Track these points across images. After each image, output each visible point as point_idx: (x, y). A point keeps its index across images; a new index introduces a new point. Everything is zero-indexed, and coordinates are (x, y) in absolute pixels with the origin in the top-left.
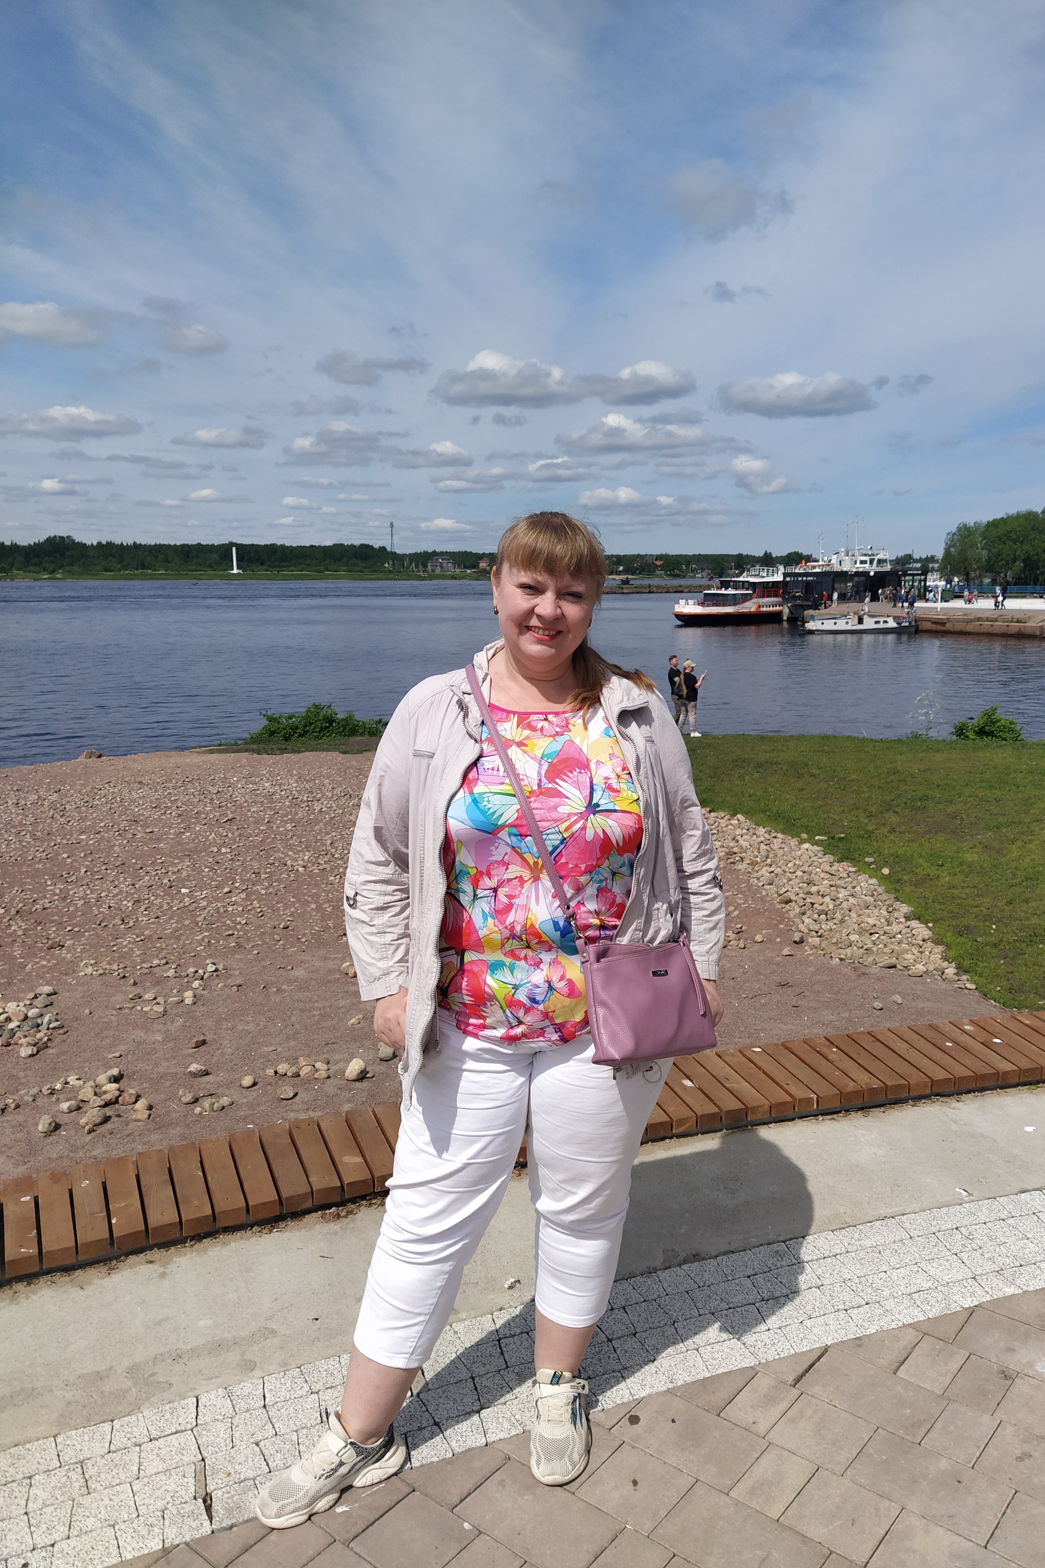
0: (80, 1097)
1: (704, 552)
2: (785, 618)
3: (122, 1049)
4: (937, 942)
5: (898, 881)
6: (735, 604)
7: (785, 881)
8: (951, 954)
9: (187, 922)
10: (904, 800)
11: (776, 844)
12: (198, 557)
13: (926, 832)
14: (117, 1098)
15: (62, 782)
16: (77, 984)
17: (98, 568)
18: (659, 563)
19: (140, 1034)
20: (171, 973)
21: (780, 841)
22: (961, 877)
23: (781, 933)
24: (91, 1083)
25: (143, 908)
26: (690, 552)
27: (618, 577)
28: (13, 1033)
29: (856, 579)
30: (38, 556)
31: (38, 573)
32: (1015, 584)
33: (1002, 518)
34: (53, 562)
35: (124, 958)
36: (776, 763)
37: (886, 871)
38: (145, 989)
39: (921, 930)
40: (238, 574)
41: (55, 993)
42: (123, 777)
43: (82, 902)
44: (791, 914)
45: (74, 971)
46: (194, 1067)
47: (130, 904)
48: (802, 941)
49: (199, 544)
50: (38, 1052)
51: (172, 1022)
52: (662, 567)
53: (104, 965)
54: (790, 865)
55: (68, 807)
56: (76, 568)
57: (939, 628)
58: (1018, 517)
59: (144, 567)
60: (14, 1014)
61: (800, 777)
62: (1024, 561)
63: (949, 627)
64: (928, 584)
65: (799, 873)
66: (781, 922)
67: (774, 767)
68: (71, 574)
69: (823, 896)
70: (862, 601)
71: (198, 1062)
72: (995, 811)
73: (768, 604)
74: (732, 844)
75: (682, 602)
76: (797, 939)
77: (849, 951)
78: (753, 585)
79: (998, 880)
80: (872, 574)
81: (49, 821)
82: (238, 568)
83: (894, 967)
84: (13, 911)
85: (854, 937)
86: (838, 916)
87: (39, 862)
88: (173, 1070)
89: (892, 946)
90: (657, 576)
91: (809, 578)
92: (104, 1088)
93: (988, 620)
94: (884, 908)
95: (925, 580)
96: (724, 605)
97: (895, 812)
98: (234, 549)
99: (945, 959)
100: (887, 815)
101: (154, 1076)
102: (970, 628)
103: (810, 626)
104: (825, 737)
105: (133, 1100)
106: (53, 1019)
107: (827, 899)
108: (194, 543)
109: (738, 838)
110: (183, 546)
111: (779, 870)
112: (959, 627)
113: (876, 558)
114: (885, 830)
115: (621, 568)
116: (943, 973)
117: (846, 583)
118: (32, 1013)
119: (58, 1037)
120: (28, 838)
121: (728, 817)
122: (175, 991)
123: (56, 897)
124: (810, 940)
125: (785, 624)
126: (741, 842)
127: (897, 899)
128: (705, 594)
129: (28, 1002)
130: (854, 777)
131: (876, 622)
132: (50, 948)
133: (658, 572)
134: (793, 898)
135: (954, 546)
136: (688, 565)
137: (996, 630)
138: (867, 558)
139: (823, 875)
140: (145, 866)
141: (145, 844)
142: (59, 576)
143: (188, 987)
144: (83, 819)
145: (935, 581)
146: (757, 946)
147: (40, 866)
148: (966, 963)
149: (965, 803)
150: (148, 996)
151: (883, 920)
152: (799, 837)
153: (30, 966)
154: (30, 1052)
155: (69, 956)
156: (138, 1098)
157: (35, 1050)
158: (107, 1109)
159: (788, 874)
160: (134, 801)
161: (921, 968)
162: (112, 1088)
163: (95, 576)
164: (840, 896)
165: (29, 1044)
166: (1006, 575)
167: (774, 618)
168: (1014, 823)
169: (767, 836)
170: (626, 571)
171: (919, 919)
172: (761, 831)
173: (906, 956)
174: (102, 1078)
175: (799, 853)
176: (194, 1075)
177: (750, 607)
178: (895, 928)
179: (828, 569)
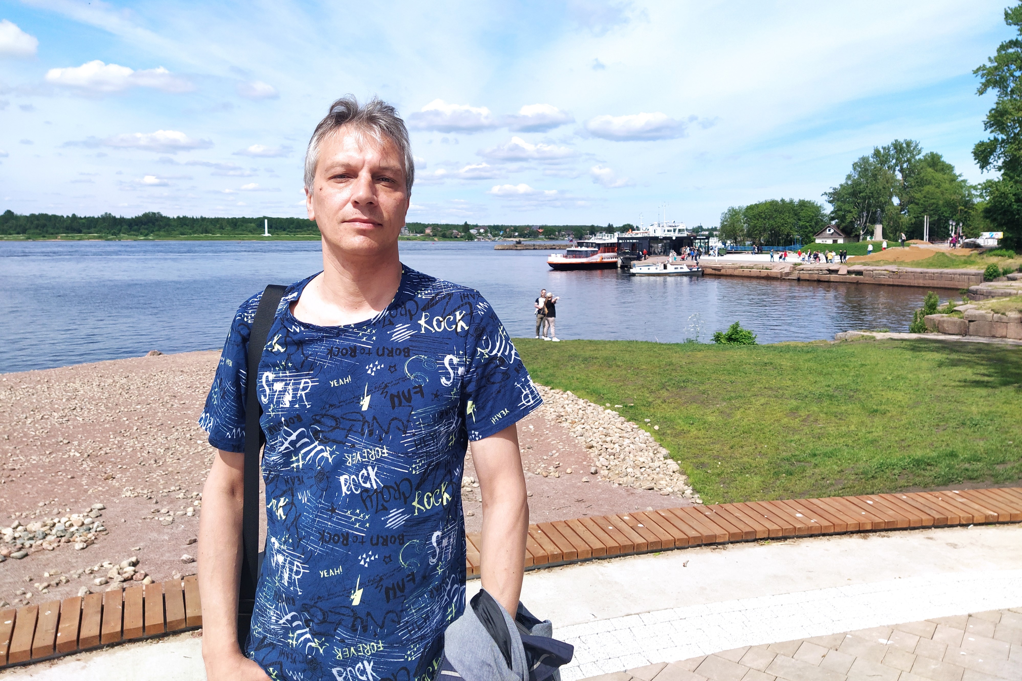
0: (109, 575)
1: (569, 224)
2: (619, 266)
3: (142, 544)
4: (682, 473)
5: (664, 434)
6: (587, 257)
7: (591, 434)
8: (690, 481)
9: (197, 462)
10: (673, 382)
11: (589, 410)
12: (242, 226)
13: (685, 403)
14: (132, 576)
15: (131, 372)
16: (119, 503)
17: (177, 232)
18: (541, 231)
19: (154, 535)
20: (181, 496)
21: (592, 408)
22: (703, 431)
23: (584, 468)
24: (118, 567)
25: (170, 453)
26: (561, 224)
27: (514, 240)
28: (73, 534)
29: (665, 241)
30: (137, 225)
31: (137, 236)
32: (766, 245)
33: (756, 204)
34: (147, 229)
35: (152, 485)
36: (596, 358)
37: (657, 427)
38: (163, 506)
39: (673, 465)
40: (269, 237)
41: (104, 508)
42: (171, 368)
43: (131, 449)
44: (592, 455)
45: (119, 494)
46: (185, 557)
47: (162, 451)
48: (596, 473)
49: (244, 218)
50: (87, 546)
51: (177, 528)
52: (543, 233)
53: (139, 490)
54: (596, 423)
55: (132, 387)
56: (162, 233)
57: (717, 272)
58: (765, 204)
59: (207, 232)
60: (75, 521)
61: (610, 367)
62: (771, 231)
63: (723, 272)
64: (710, 245)
65: (601, 429)
66: (584, 460)
67: (595, 361)
68: (159, 237)
69: (614, 443)
70: (667, 255)
71: (188, 553)
72: (730, 389)
73: (608, 257)
74: (562, 410)
75: (553, 255)
76: (593, 471)
77: (625, 479)
78: (598, 245)
79: (726, 433)
80: (674, 238)
81: (118, 396)
82: (269, 232)
83: (652, 489)
84: (86, 455)
85: (630, 470)
86: (622, 456)
87: (108, 423)
88: (172, 559)
89: (653, 476)
90: (539, 239)
91: (634, 241)
92: (125, 570)
93: (747, 268)
94: (652, 451)
95: (708, 242)
96: (580, 257)
97: (667, 390)
98: (266, 221)
99: (686, 484)
100: (661, 392)
101: (159, 562)
102: (736, 272)
103: (632, 271)
104: (631, 342)
105: (143, 577)
106: (100, 525)
107: (616, 445)
108: (241, 217)
109: (566, 406)
110: (232, 219)
111: (588, 427)
112: (729, 272)
113: (678, 228)
114: (659, 401)
115: (517, 234)
116: (683, 493)
117: (658, 243)
118: (88, 520)
119: (101, 537)
120: (103, 408)
121: (561, 392)
122: (182, 507)
123: (115, 446)
124: (602, 472)
125: (619, 269)
126: (567, 408)
127: (661, 445)
128: (568, 251)
129: (86, 514)
130: (644, 367)
131: (676, 268)
132: (105, 479)
133: (540, 236)
134: (594, 444)
135: (727, 221)
136: (559, 232)
137: (753, 274)
138: (672, 229)
139: (616, 430)
140: (177, 425)
141: (179, 411)
142: (151, 238)
143: (191, 504)
144: (140, 395)
145: (715, 243)
146: (568, 476)
147: (108, 426)
148: (698, 487)
149: (712, 384)
150: (164, 511)
151: (649, 459)
152: (604, 405)
153: (91, 491)
154: (81, 547)
155: (117, 484)
156: (146, 575)
157: (85, 545)
158: (124, 584)
159: (594, 430)
160: (175, 383)
161: (670, 490)
162: (130, 570)
163: (175, 237)
164: (625, 443)
165: (82, 541)
166: (760, 240)
167: (612, 266)
168: (741, 397)
169: (584, 405)
170: (520, 236)
171: (672, 458)
172: (581, 401)
173: (661, 482)
174: (125, 563)
175: (603, 416)
176: (185, 562)
177: (596, 259)
178: (657, 464)
179: (646, 235)
